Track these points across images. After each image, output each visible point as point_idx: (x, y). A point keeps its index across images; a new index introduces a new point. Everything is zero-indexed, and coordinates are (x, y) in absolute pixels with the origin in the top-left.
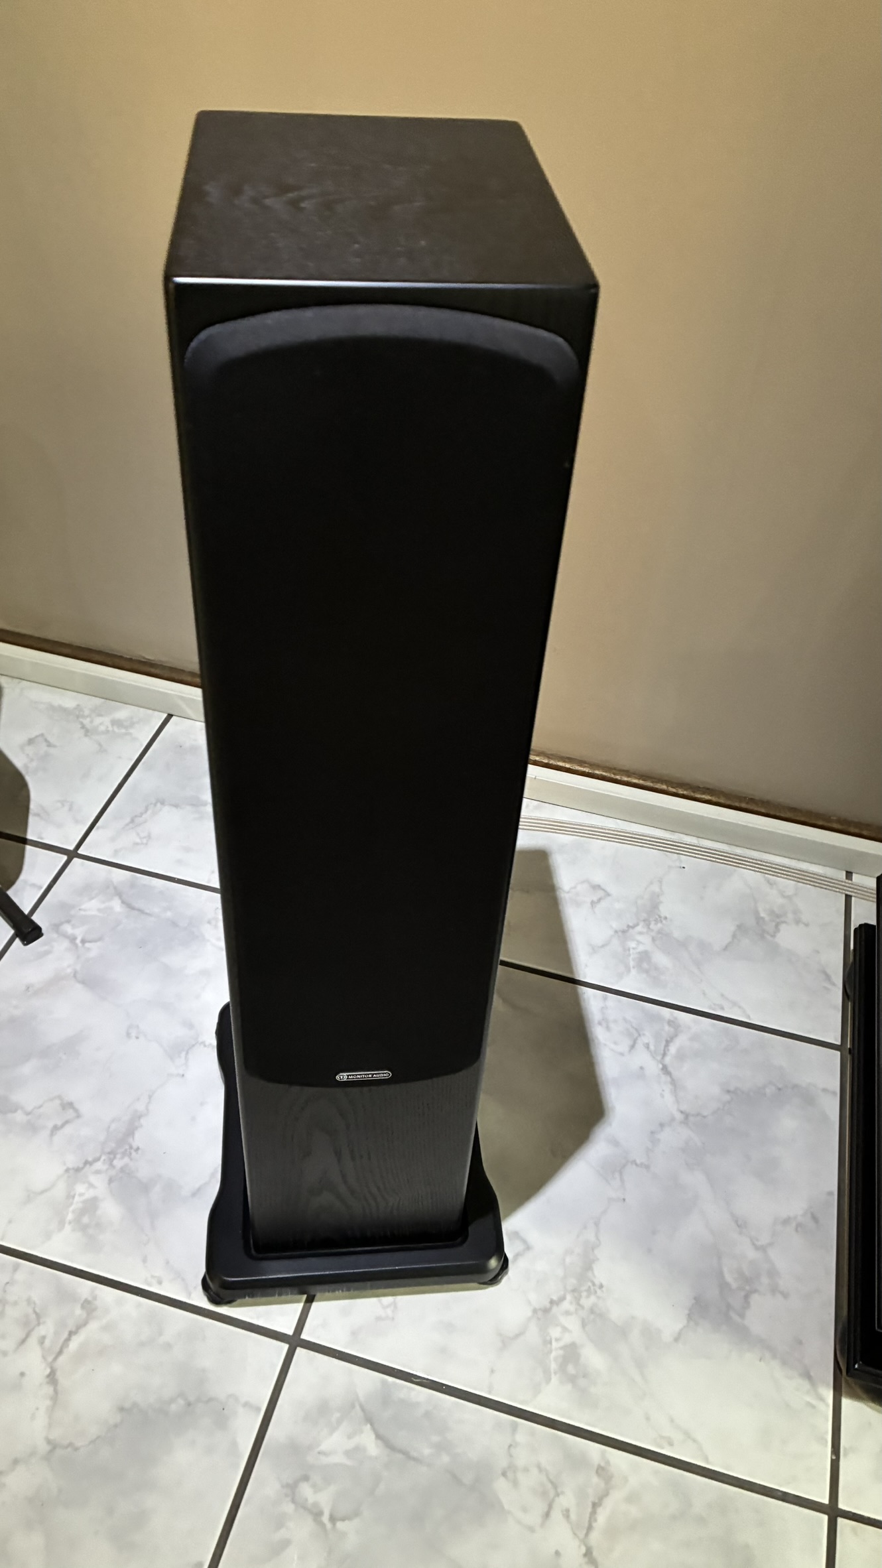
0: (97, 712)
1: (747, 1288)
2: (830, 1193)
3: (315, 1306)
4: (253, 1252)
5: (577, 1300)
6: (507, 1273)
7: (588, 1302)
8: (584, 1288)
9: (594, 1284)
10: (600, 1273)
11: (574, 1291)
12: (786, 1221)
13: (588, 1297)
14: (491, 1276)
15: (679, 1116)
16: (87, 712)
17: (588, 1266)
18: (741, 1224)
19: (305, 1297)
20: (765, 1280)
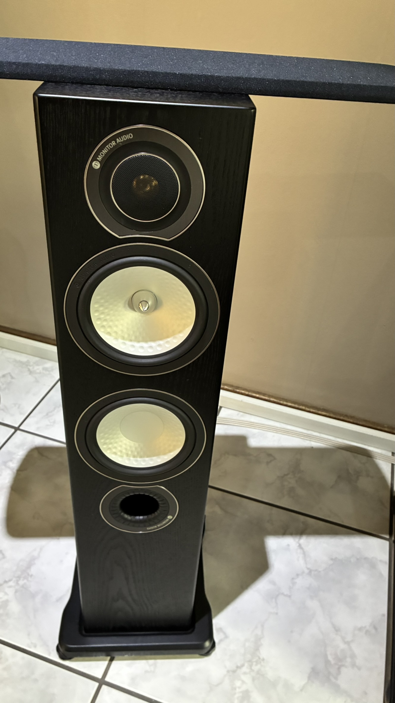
0: (37, 364)
1: (340, 664)
2: (384, 615)
3: (114, 663)
4: (84, 632)
5: (251, 666)
6: (214, 650)
7: (256, 668)
8: (254, 660)
9: (259, 658)
10: (264, 653)
11: (250, 661)
12: (360, 629)
13: (256, 665)
14: (206, 651)
15: (307, 571)
16: (31, 363)
17: (257, 648)
18: (337, 630)
19: (109, 658)
20: (349, 660)
